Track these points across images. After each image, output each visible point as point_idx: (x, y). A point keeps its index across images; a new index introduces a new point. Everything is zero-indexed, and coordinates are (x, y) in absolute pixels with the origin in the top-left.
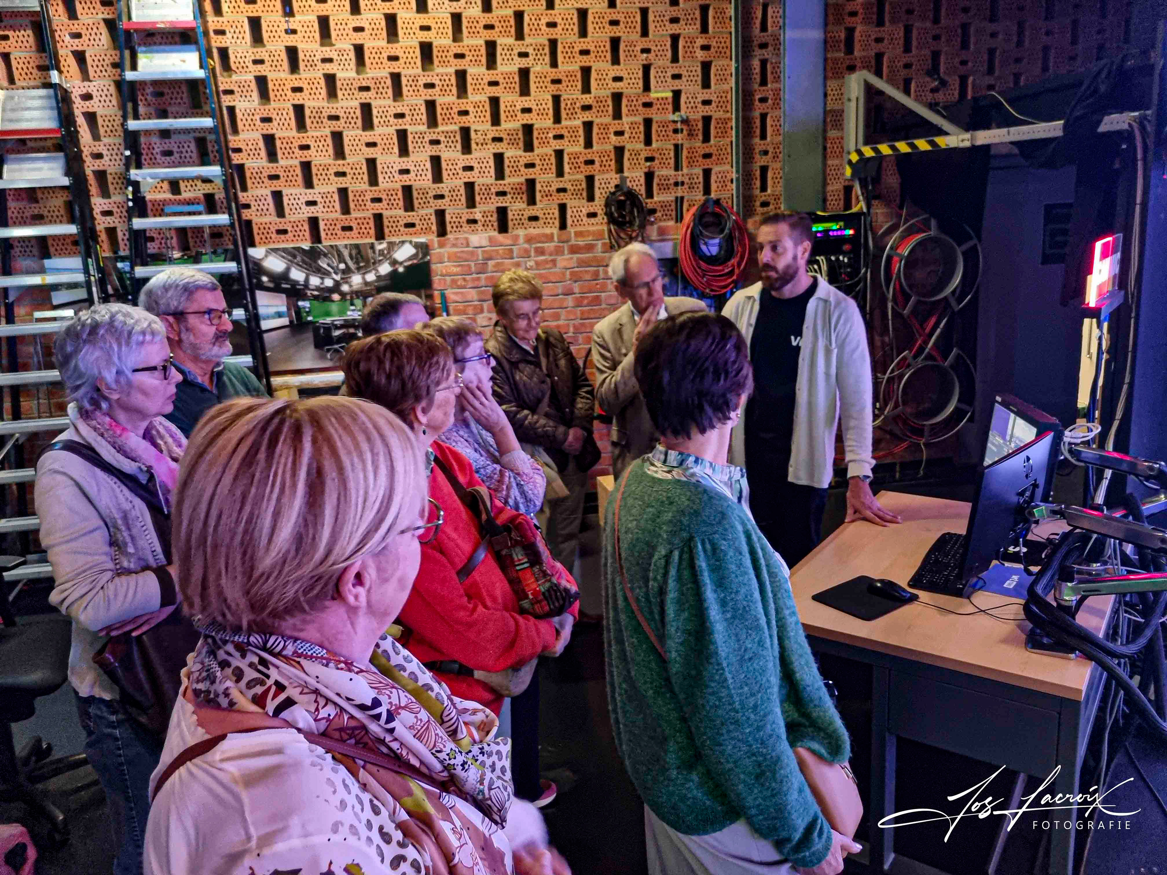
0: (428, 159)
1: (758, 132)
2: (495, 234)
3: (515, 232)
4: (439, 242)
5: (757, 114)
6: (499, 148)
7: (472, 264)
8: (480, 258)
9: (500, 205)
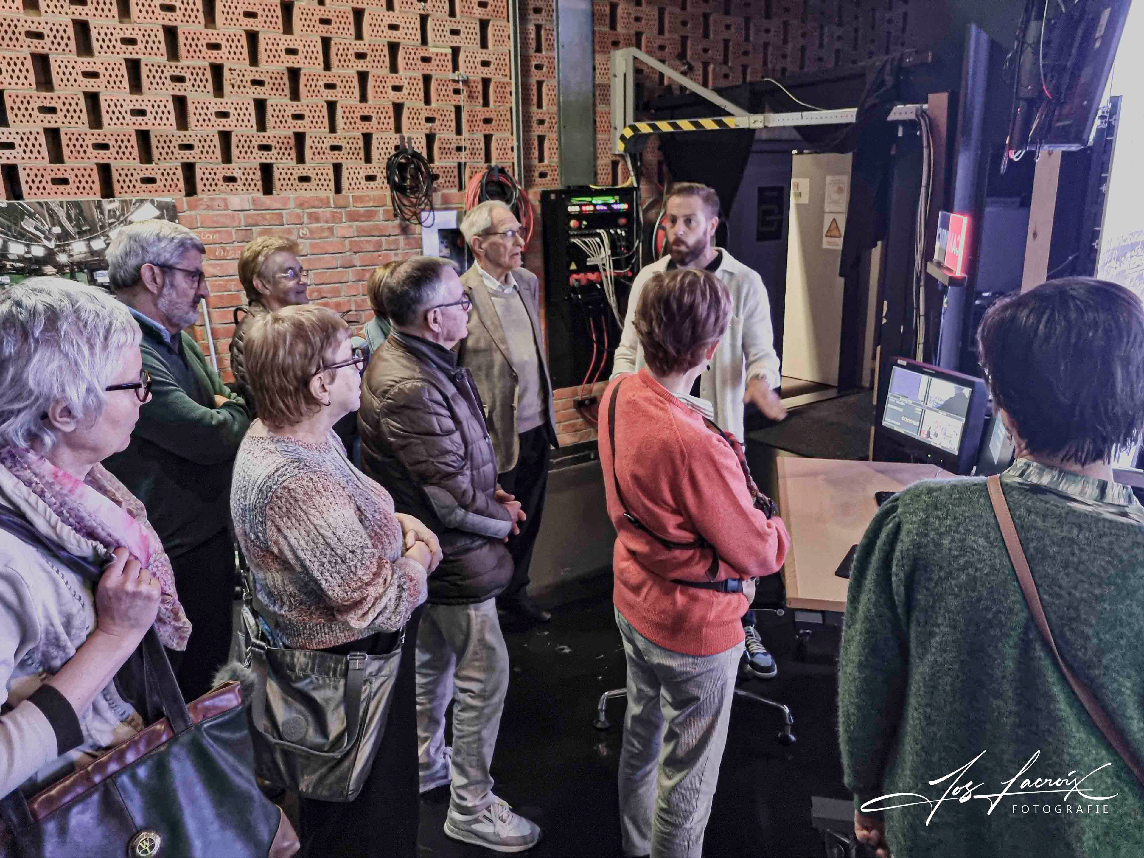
0: (170, 99)
1: (535, 99)
2: (260, 194)
3: (283, 194)
4: (188, 203)
5: (533, 81)
6: (260, 93)
7: (234, 231)
8: (243, 223)
9: (264, 161)
